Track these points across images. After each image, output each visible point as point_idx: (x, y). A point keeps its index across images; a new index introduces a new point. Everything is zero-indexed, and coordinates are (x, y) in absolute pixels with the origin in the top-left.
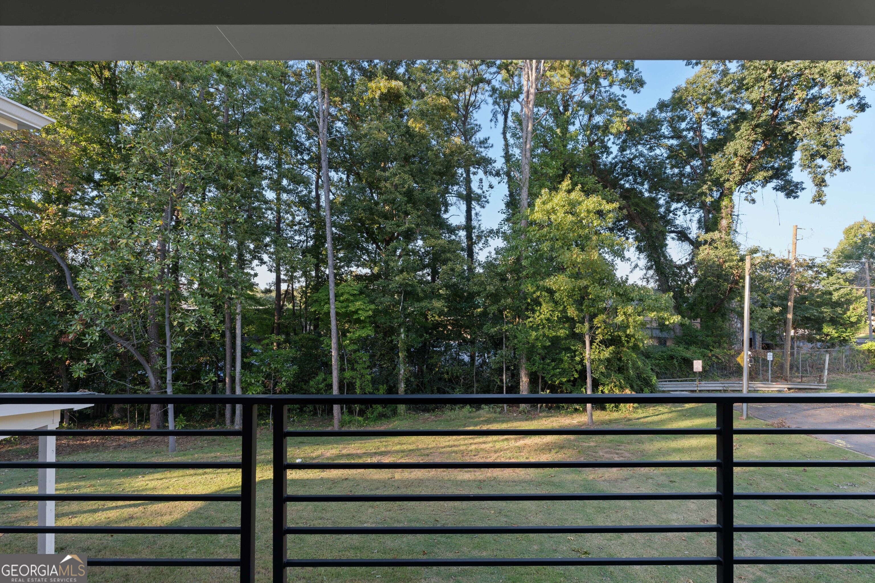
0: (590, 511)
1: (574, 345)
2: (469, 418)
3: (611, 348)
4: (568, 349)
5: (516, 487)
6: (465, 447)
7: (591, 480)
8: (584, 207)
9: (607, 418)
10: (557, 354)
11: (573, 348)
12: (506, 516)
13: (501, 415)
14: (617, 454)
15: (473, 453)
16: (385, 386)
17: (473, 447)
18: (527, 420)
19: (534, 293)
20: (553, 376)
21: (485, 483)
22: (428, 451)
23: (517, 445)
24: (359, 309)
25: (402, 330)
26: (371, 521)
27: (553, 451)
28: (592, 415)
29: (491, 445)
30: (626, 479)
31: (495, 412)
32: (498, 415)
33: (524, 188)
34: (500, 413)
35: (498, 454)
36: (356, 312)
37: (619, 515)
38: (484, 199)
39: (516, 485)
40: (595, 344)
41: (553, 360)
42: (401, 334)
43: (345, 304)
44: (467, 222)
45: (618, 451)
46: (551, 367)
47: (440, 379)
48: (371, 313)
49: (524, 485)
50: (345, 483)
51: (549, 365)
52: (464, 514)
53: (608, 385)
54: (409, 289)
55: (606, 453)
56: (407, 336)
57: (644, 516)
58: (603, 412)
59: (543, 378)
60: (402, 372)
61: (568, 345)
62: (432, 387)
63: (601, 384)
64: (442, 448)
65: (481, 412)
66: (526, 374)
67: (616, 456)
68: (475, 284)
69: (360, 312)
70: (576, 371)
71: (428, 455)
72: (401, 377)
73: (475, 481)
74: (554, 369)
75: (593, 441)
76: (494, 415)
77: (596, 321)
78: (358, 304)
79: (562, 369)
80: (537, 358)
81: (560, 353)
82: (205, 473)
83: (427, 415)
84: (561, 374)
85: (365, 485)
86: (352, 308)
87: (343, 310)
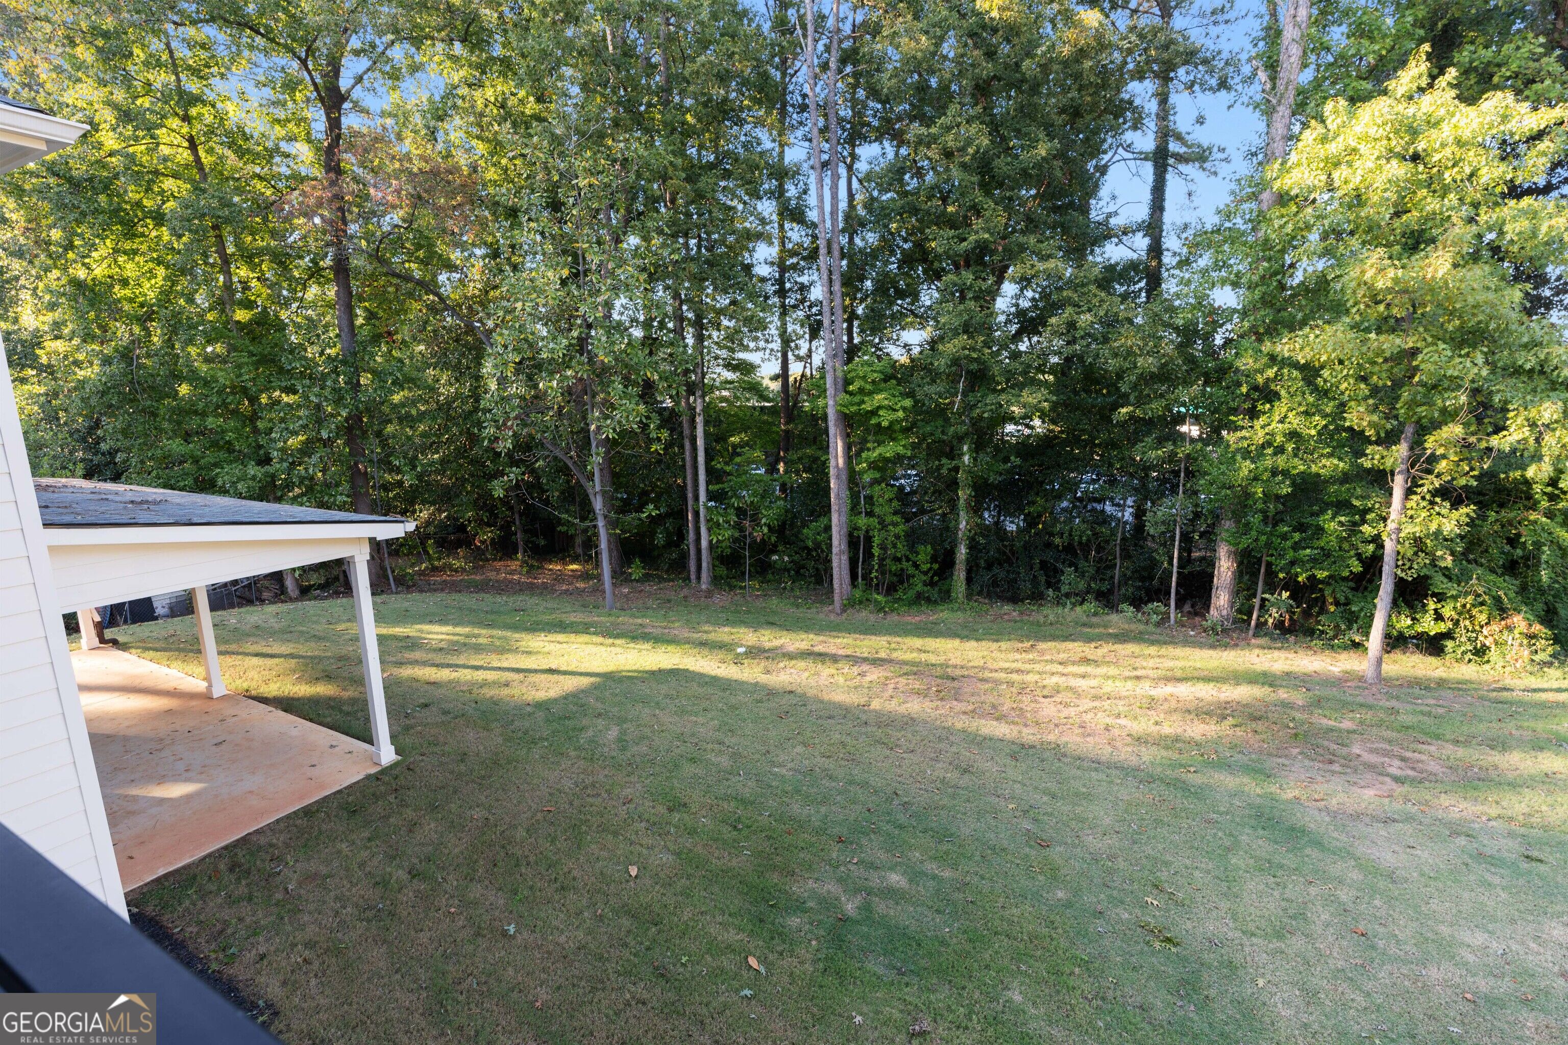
0: (1241, 863)
1: (1363, 498)
2: (1084, 625)
3: (1464, 510)
4: (1343, 506)
5: (1093, 774)
6: (1037, 677)
7: (1288, 801)
8: (1446, 132)
9: (1441, 673)
10: (1312, 515)
11: (1356, 503)
12: (1035, 820)
13: (1158, 630)
14: (1403, 759)
15: (1045, 692)
16: (929, 547)
17: (1055, 679)
18: (1213, 647)
19: (1261, 372)
20: (1293, 563)
21: (1031, 752)
22: (958, 672)
23: (1153, 692)
24: (879, 408)
25: (965, 448)
26: (789, 765)
27: (1230, 721)
28: (1379, 661)
29: (1094, 683)
30: (1388, 821)
31: (1147, 623)
32: (1151, 628)
33: (1281, 109)
34: (1158, 624)
35: (1097, 704)
36: (874, 413)
37: (1313, 890)
38: (1221, 156)
39: (1096, 770)
40: (1415, 497)
41: (1301, 527)
42: (963, 454)
43: (857, 399)
44: (1152, 215)
45: (1409, 754)
46: (1289, 543)
47: (1049, 545)
48: (901, 414)
49: (1114, 772)
50: (787, 696)
51: (1284, 537)
52: (953, 796)
53: (1455, 598)
54: (974, 366)
55: (1371, 751)
56: (975, 459)
57: (1382, 913)
58: (1433, 661)
59: (1269, 564)
60: (962, 525)
61: (1345, 496)
62: (1031, 558)
63: (1434, 595)
64: (991, 671)
65: (1114, 617)
66: (1229, 553)
67: (1397, 763)
68: (1116, 355)
69: (881, 413)
70: (1359, 556)
71: (953, 679)
72: (960, 534)
73: (1013, 743)
74: (1296, 547)
75: (1352, 719)
76: (1142, 627)
77: (1430, 443)
78: (879, 398)
79: (1322, 549)
80: (1256, 520)
81: (1322, 512)
82: (613, 645)
83: (1007, 608)
84: (1315, 561)
85: (814, 708)
86: (867, 407)
87: (853, 409)
